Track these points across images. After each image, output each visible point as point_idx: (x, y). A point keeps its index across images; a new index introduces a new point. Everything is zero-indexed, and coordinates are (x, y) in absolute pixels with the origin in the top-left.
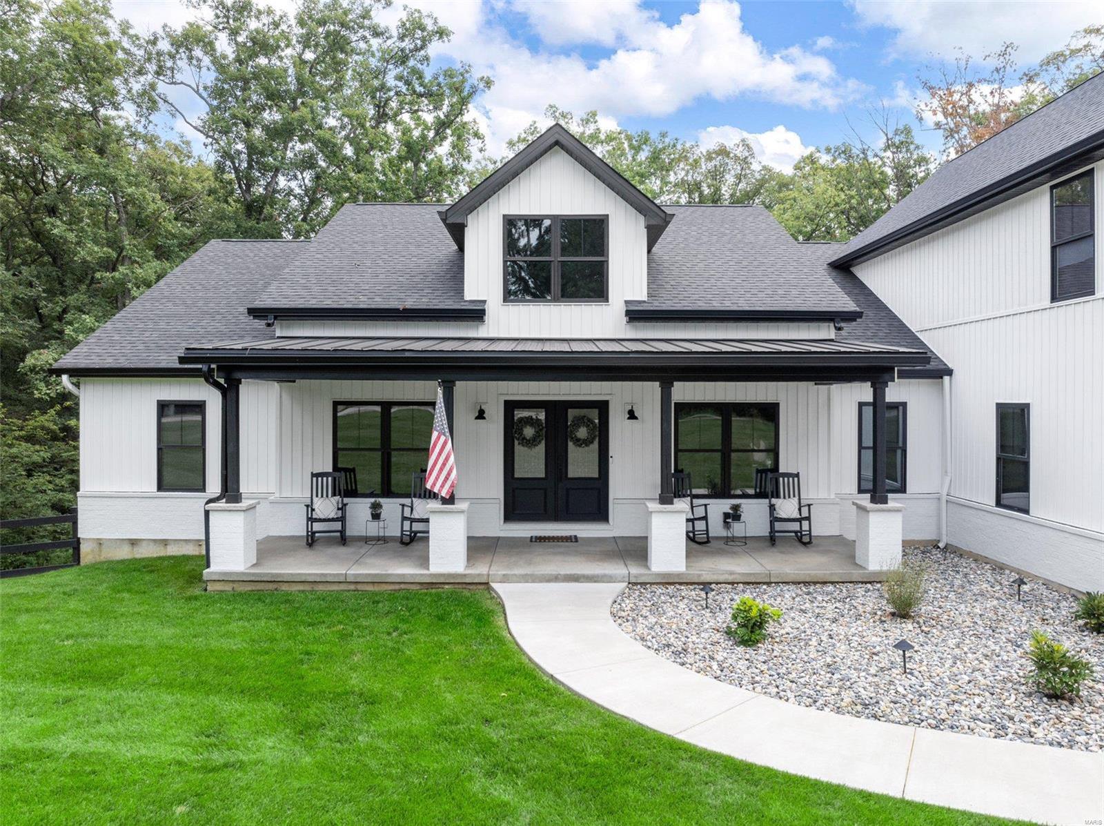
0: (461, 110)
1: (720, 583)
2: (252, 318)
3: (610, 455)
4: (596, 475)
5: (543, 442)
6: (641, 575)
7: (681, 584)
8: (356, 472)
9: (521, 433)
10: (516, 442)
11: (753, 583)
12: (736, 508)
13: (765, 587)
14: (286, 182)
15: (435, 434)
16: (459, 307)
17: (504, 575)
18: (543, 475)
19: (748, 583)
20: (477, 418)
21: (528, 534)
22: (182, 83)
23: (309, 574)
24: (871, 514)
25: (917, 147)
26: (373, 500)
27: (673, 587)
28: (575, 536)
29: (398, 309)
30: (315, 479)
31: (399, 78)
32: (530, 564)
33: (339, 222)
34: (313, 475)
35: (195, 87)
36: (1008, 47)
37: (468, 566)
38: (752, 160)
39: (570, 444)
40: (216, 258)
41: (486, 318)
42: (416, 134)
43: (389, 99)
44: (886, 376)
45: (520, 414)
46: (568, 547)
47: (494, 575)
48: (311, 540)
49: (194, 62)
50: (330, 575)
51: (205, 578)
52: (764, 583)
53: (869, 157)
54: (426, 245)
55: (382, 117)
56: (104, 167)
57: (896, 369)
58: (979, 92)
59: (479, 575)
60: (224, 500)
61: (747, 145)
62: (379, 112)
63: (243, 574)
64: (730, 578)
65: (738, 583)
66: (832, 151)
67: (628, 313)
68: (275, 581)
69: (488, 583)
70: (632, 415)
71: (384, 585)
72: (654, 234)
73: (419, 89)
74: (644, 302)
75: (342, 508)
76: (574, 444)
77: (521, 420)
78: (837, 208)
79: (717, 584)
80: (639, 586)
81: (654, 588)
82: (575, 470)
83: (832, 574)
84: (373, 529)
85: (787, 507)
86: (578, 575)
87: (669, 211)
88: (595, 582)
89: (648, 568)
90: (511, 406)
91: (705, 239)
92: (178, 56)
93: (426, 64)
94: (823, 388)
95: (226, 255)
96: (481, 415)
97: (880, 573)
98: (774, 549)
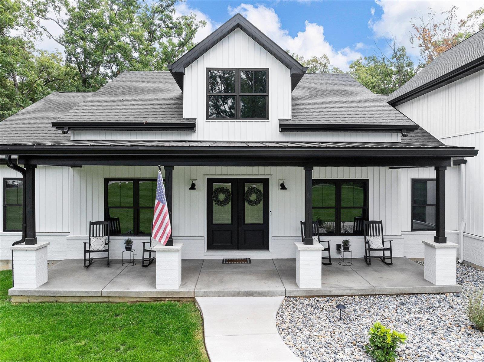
0: (191, 36)
1: (344, 296)
2: (55, 128)
3: (270, 210)
4: (262, 222)
5: (230, 203)
6: (293, 291)
7: (319, 296)
8: (120, 220)
9: (217, 198)
10: (214, 203)
11: (364, 295)
12: (346, 242)
13: (372, 298)
14: (104, 70)
15: (156, 201)
16: (180, 122)
17: (204, 292)
18: (230, 222)
19: (361, 295)
20: (190, 189)
21: (221, 258)
22: (50, 19)
23: (78, 292)
24: (437, 250)
25: (408, 58)
26: (127, 238)
27: (314, 299)
28: (249, 259)
29: (143, 123)
30: (92, 226)
31: (160, 19)
32: (222, 282)
33: (118, 80)
34: (91, 223)
35: (57, 21)
36: (453, 8)
37: (182, 285)
38: (329, 65)
39: (246, 204)
40: (54, 101)
41: (196, 128)
42: (170, 49)
43: (156, 30)
44: (445, 163)
45: (216, 185)
46: (245, 267)
47: (198, 292)
48: (89, 264)
49: (57, 9)
50: (92, 292)
51: (10, 294)
52: (371, 295)
53: (385, 62)
54: (165, 91)
55: (152, 39)
56: (5, 57)
57: (452, 158)
58: (440, 29)
59: (188, 292)
60: (24, 243)
61: (326, 58)
62: (150, 36)
63: (35, 291)
64: (350, 293)
65: (355, 296)
66: (368, 59)
67: (281, 126)
68: (56, 296)
69: (194, 297)
70: (283, 187)
71: (126, 298)
72: (296, 79)
73: (171, 25)
74: (290, 120)
75: (108, 243)
76: (248, 204)
77: (217, 189)
78: (372, 85)
79: (342, 296)
80: (292, 299)
81: (302, 300)
82: (248, 220)
83: (413, 289)
84: (127, 256)
85: (376, 242)
86: (253, 291)
87: (305, 66)
88: (264, 296)
89: (296, 284)
90: (210, 182)
91: (320, 89)
92: (48, 5)
93: (173, 13)
94: (394, 171)
95: (60, 100)
96: (193, 187)
97: (443, 288)
98: (370, 268)
